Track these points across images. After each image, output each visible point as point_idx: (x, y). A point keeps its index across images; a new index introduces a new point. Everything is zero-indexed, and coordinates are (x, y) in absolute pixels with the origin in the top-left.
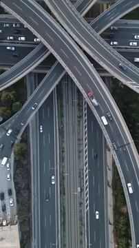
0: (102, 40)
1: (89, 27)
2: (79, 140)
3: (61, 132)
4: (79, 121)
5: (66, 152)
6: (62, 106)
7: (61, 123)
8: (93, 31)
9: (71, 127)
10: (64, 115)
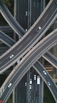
0: (29, 68)
1: (37, 60)
8: (35, 62)
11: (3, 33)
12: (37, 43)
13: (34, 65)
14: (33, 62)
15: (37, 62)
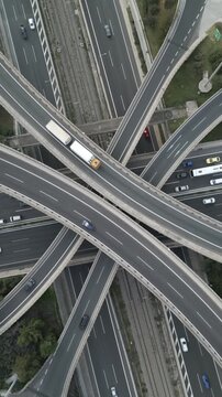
2: (168, 361)
3: (133, 355)
4: (159, 326)
5: (150, 391)
6: (122, 305)
7: (128, 336)
8: (147, 184)
9: (148, 341)
10: (131, 321)
11: (78, 302)
12: (90, 188)
13: (155, 183)
14: (148, 189)
15: (146, 178)
